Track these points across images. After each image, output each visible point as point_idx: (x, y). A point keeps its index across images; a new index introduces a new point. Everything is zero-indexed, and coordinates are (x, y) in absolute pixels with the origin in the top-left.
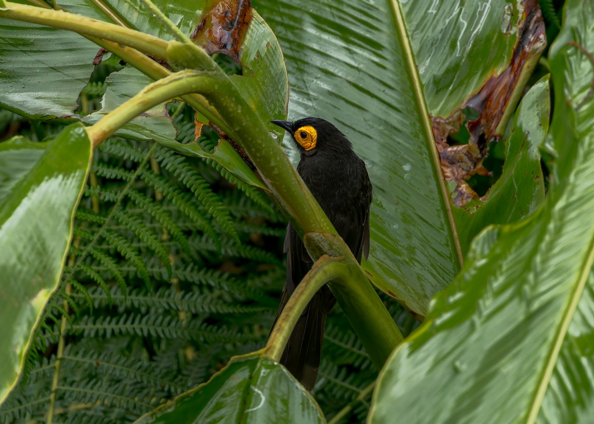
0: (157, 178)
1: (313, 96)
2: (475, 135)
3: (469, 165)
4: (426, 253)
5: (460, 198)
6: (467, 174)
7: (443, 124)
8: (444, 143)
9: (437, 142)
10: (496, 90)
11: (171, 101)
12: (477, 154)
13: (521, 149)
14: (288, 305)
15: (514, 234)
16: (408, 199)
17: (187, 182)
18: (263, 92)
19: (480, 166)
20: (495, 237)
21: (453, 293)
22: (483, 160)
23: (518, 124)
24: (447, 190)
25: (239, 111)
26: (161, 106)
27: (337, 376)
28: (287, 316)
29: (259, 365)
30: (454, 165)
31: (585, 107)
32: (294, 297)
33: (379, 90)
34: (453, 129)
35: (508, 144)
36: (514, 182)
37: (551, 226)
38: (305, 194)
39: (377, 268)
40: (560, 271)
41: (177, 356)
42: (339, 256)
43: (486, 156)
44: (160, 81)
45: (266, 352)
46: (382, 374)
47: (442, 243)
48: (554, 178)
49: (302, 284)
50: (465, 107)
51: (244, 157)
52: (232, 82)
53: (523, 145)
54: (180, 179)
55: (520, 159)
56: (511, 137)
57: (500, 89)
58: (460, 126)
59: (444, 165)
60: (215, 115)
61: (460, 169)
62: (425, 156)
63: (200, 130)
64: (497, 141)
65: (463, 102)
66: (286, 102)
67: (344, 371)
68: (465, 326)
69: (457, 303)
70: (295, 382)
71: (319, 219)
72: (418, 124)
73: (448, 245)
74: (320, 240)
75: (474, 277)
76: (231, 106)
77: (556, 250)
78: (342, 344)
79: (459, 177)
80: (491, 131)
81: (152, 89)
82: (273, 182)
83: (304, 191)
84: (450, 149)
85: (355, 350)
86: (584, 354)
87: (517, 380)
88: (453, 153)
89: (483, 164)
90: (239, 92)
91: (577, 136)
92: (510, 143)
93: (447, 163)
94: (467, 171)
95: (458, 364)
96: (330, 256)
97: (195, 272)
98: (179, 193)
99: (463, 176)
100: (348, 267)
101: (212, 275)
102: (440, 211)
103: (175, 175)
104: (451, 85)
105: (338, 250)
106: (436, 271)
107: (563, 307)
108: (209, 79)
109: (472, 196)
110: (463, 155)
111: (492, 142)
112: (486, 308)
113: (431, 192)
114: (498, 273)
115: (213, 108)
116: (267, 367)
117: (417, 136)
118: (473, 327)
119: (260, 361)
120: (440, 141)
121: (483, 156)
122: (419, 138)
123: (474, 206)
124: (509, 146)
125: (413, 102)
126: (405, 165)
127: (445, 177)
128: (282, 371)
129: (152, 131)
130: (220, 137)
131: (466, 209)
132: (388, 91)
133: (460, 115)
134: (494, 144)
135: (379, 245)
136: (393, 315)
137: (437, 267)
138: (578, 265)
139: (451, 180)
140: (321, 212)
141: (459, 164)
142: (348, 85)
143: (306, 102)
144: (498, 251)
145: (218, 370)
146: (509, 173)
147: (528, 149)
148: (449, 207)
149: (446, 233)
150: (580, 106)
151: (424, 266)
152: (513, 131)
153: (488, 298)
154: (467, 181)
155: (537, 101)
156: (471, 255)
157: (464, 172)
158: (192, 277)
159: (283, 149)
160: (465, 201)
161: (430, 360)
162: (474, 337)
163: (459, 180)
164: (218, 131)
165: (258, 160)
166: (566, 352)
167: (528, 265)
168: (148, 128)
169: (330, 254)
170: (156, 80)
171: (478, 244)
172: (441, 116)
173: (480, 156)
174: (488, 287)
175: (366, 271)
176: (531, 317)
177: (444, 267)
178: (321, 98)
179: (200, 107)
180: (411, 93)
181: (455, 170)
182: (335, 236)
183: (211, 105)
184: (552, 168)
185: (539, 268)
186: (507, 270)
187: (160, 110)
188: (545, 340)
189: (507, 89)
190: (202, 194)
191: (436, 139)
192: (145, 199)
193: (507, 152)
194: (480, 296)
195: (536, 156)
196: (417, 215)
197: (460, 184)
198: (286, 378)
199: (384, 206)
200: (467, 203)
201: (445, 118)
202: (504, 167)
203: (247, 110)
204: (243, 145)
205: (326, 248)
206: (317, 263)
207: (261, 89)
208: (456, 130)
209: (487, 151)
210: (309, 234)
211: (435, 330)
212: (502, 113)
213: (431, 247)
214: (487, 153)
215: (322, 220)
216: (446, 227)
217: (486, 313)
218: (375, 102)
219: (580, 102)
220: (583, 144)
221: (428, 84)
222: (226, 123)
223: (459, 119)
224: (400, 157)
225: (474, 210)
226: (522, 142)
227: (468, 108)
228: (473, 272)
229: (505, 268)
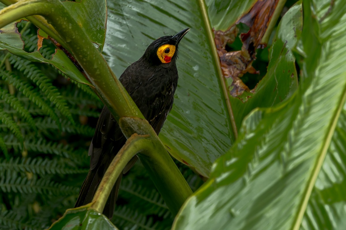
0: (11, 76)
1: (126, 16)
2: (246, 43)
3: (242, 66)
4: (210, 131)
5: (235, 91)
6: (241, 73)
7: (222, 35)
8: (223, 50)
9: (218, 49)
10: (261, 10)
11: (19, 21)
12: (248, 58)
13: (281, 54)
14: (108, 171)
15: (274, 115)
16: (197, 91)
17: (34, 78)
18: (88, 13)
19: (250, 66)
20: (260, 117)
21: (229, 159)
22: (252, 62)
23: (279, 36)
24: (226, 85)
25: (70, 28)
26: (12, 25)
27: (146, 224)
28: (108, 179)
29: (87, 215)
30: (231, 66)
31: (326, 20)
32: (112, 165)
33: (175, 11)
34: (230, 40)
35: (272, 50)
36: (276, 79)
37: (302, 108)
38: (119, 88)
39: (174, 143)
40: (309, 141)
41: (27, 210)
42: (146, 134)
43: (255, 59)
44: (11, 6)
45: (92, 206)
46: (177, 219)
47: (223, 124)
48: (304, 72)
49: (118, 155)
50: (238, 23)
51: (74, 62)
52: (64, 6)
53: (283, 50)
54: (28, 76)
55: (280, 61)
56: (273, 45)
57: (264, 9)
58: (235, 37)
59: (224, 66)
60: (52, 31)
61: (236, 69)
62: (209, 60)
63: (42, 43)
64: (263, 48)
65: (237, 19)
66: (105, 20)
67: (151, 220)
68: (239, 183)
69: (232, 166)
70: (113, 227)
71: (130, 107)
72: (204, 36)
73: (226, 126)
74: (131, 123)
75: (245, 146)
76: (64, 24)
77: (306, 126)
78: (149, 200)
79: (235, 75)
80: (259, 40)
81: (5, 12)
82: (96, 80)
83: (119, 87)
84: (227, 54)
85: (159, 204)
86: (327, 203)
87: (277, 222)
88: (230, 57)
89: (253, 65)
90: (70, 13)
91: (321, 42)
92: (273, 50)
93: (225, 65)
94: (240, 70)
95: (233, 210)
96: (139, 134)
97: (44, 144)
98: (28, 87)
99: (238, 74)
100: (153, 143)
101: (56, 147)
102: (220, 100)
103: (25, 73)
104: (228, 6)
105: (145, 130)
106: (218, 144)
107: (311, 168)
108: (47, 4)
109: (244, 89)
110: (237, 59)
111: (259, 49)
112: (254, 169)
113: (214, 86)
114: (263, 143)
115: (50, 25)
116: (93, 217)
117: (203, 45)
118: (244, 184)
119: (88, 212)
120: (220, 49)
121: (252, 59)
122: (205, 47)
123: (246, 96)
124: (272, 52)
125: (200, 20)
126: (194, 66)
127: (224, 75)
128: (104, 219)
129: (5, 44)
130: (56, 47)
131: (240, 98)
132: (181, 12)
133: (235, 29)
134: (261, 50)
135: (175, 126)
136: (186, 178)
137: (219, 142)
138: (322, 137)
139: (228, 77)
140: (132, 102)
141: (234, 65)
142: (151, 7)
143: (121, 21)
144: (262, 127)
145: (57, 219)
146: (272, 72)
147: (286, 54)
148: (227, 97)
149: (225, 116)
150: (322, 19)
151: (208, 141)
152: (275, 41)
153: (255, 162)
154: (241, 78)
155: (293, 19)
156: (242, 130)
157: (238, 72)
158: (41, 149)
159: (104, 56)
160: (239, 93)
161: (213, 207)
162: (245, 190)
163: (235, 77)
164: (55, 43)
165: (85, 64)
166: (314, 201)
167: (285, 137)
168: (3, 42)
169: (139, 133)
170: (7, 5)
171: (248, 122)
172: (221, 30)
173: (250, 59)
174: (256, 154)
175: (166, 146)
176: (287, 175)
177: (224, 142)
178: (132, 17)
179: (41, 25)
180: (199, 13)
181: (232, 70)
182: (142, 119)
183: (49, 24)
184: (302, 65)
185: (293, 139)
186: (269, 141)
187: (11, 28)
188: (298, 192)
189: (270, 9)
190: (44, 87)
191: (217, 47)
192: (2, 91)
193: (271, 56)
194: (250, 161)
195: (292, 59)
196: (204, 103)
197: (235, 80)
198: (107, 224)
199: (179, 97)
200: (241, 94)
201: (224, 31)
202: (268, 67)
203: (76, 27)
204: (73, 53)
205: (136, 128)
206: (129, 140)
207: (86, 11)
208: (232, 40)
209: (255, 55)
210: (123, 118)
211: (216, 186)
212: (266, 27)
213: (214, 127)
214: (255, 57)
215: (133, 108)
216: (225, 112)
217: (253, 173)
218: (172, 20)
219: (322, 16)
220: (325, 47)
221: (211, 6)
222: (60, 37)
223: (234, 32)
224: (190, 60)
225: (246, 99)
226: (282, 48)
227: (241, 24)
228: (244, 143)
229: (267, 139)
